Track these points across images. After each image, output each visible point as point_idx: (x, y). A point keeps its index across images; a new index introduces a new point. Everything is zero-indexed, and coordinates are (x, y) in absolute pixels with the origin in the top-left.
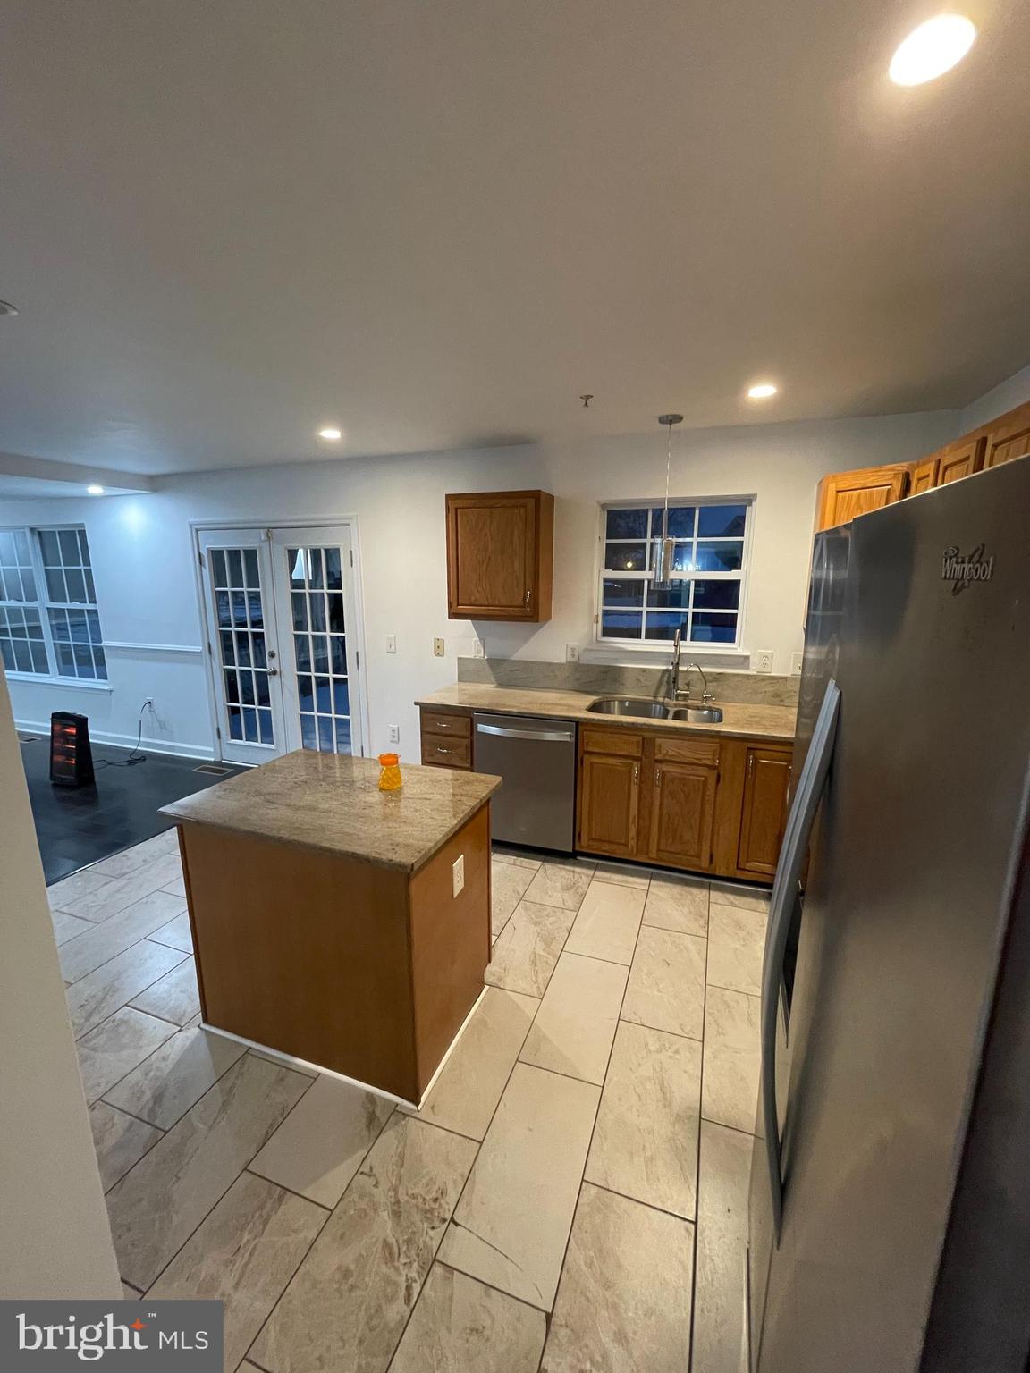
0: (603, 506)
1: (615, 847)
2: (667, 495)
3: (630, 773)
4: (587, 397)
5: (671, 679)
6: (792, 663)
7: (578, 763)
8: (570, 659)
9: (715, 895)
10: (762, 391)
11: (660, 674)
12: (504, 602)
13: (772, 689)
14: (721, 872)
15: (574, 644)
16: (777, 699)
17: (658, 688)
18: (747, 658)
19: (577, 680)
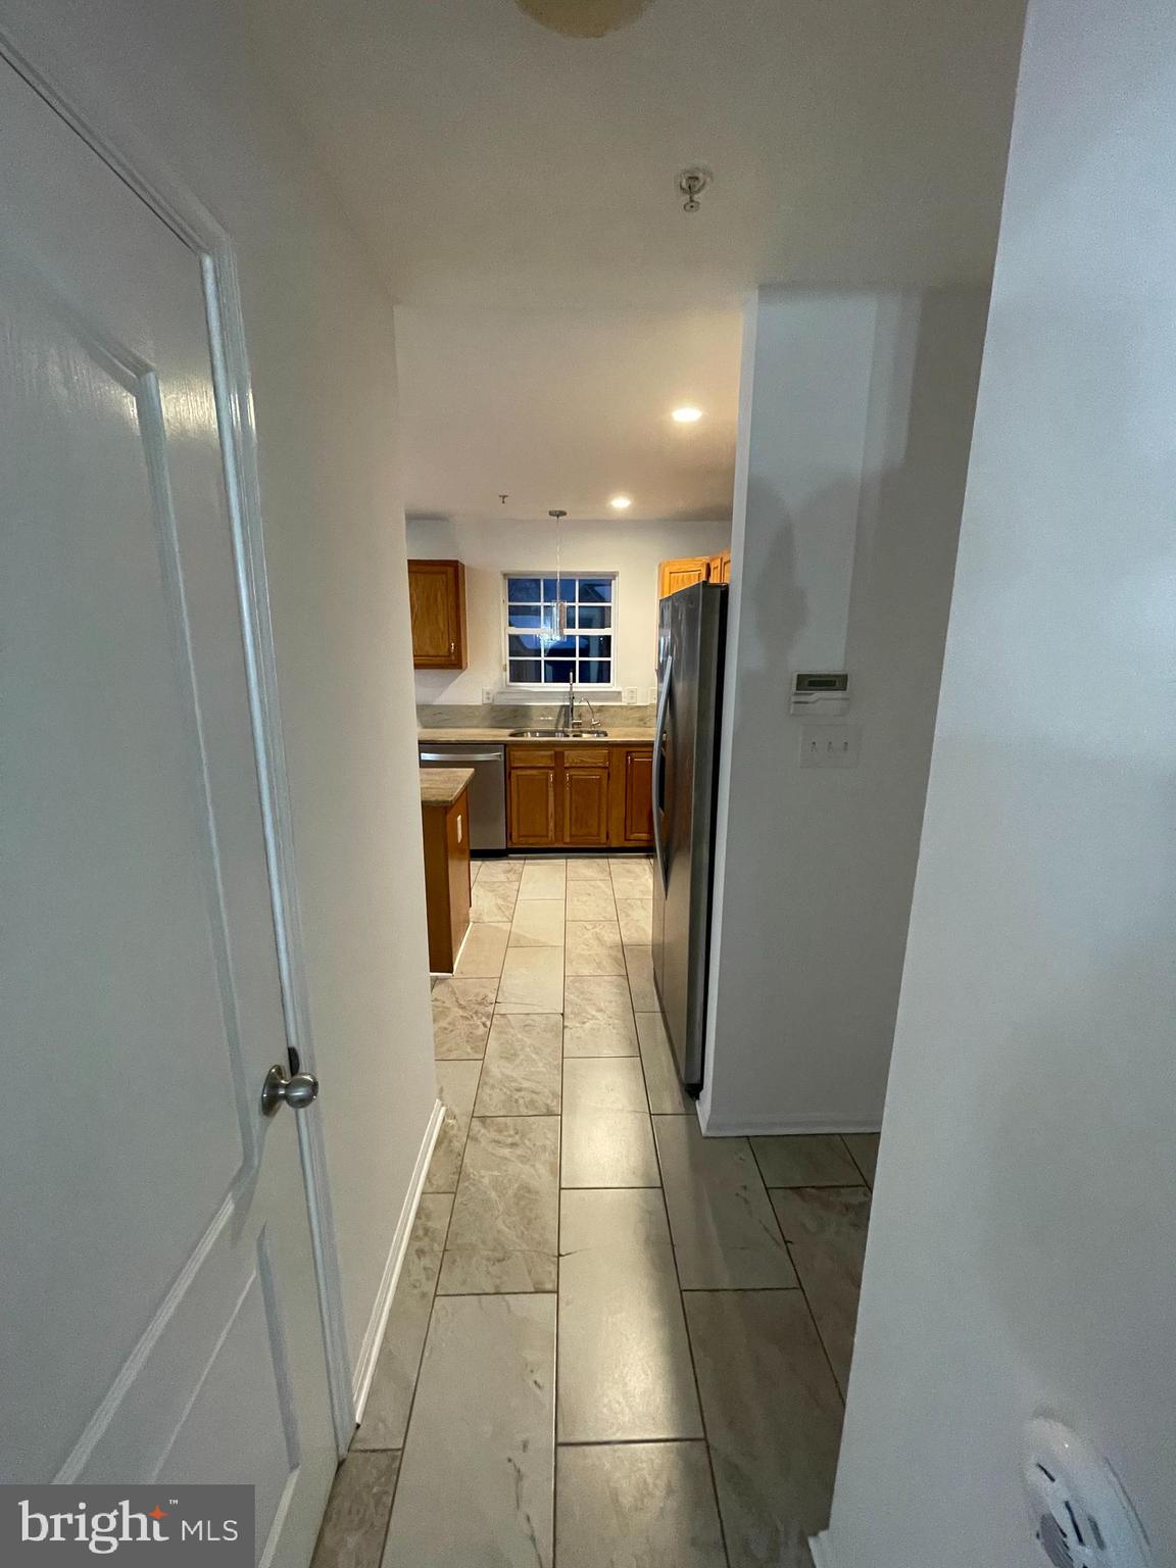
0: (505, 575)
1: (538, 839)
2: (559, 569)
3: (547, 780)
4: (504, 497)
5: (568, 711)
7: (508, 776)
8: (486, 701)
10: (621, 503)
11: (558, 710)
12: (432, 652)
13: (638, 715)
14: (614, 844)
15: (488, 688)
16: (641, 723)
17: (558, 721)
18: (619, 693)
19: (494, 718)
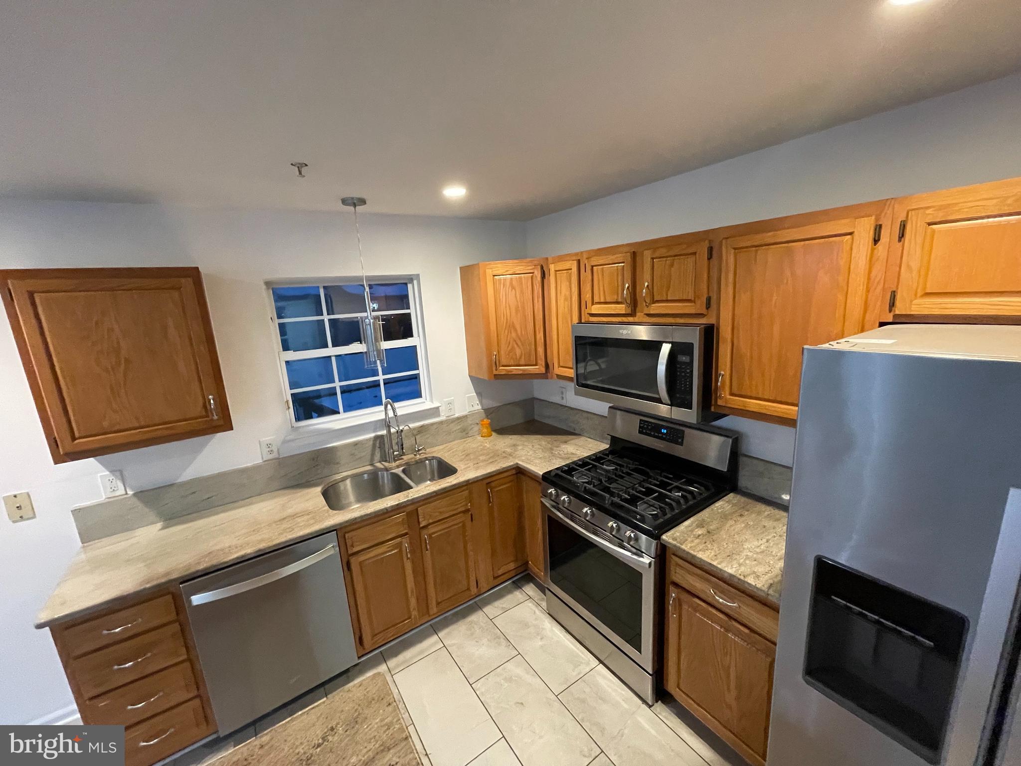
0: (268, 284)
1: (400, 626)
3: (400, 551)
5: (384, 441)
6: (467, 403)
9: (489, 610)
11: (371, 443)
13: (459, 427)
14: (485, 589)
15: (267, 439)
17: (373, 454)
19: (283, 476)
